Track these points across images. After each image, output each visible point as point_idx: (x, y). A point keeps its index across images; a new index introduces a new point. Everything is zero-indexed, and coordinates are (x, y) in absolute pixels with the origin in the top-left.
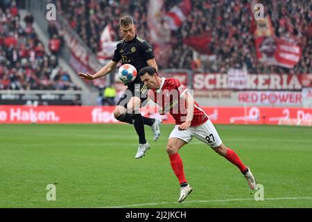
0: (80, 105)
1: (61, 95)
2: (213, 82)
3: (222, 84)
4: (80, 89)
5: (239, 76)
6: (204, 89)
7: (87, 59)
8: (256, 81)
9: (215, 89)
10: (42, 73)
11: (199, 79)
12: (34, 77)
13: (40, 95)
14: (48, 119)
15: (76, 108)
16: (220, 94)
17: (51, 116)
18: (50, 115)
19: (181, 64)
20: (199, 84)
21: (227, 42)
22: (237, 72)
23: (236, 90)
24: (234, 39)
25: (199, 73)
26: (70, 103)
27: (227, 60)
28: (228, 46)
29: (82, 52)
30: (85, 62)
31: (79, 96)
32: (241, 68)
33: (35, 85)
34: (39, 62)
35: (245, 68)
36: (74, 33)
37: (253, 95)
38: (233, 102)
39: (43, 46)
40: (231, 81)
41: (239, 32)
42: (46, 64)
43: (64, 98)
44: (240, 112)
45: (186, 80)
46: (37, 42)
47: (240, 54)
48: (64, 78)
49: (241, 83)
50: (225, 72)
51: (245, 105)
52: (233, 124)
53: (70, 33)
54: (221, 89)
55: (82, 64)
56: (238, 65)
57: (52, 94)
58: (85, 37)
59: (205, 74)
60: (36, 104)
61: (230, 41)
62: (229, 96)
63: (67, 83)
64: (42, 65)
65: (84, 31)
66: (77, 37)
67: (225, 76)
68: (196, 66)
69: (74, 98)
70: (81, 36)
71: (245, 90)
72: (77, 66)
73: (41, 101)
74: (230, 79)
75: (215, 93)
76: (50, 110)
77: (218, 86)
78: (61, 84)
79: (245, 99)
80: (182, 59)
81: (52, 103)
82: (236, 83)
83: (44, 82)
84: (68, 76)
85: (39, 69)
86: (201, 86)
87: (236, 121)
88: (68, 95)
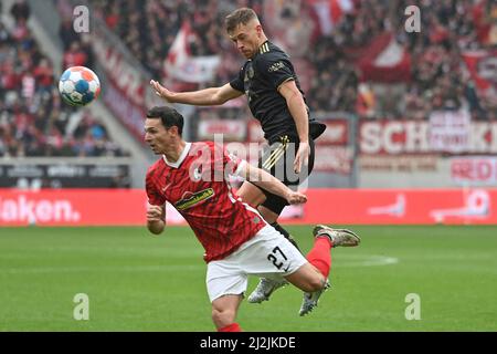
0: (128, 186)
1: (88, 168)
2: (399, 138)
3: (417, 142)
4: (128, 155)
5: (455, 127)
6: (382, 152)
7: (141, 91)
8: (488, 137)
9: (404, 153)
10: (50, 122)
11: (372, 132)
12: (32, 129)
13: (44, 168)
14: (58, 216)
15: (120, 194)
16: (414, 162)
17: (63, 212)
18: (61, 209)
19: (334, 102)
20: (371, 143)
21: (428, 57)
22: (449, 118)
23: (446, 154)
24: (440, 50)
25: (372, 120)
26: (109, 184)
27: (429, 94)
28: (431, 64)
29: (131, 77)
30: (138, 100)
31: (125, 169)
32: (456, 109)
33: (34, 146)
34: (42, 100)
35: (465, 112)
36: (115, 39)
37: (481, 164)
38: (441, 178)
39: (50, 65)
40: (437, 137)
41: (452, 35)
42: (57, 102)
43: (94, 173)
44: (456, 199)
45: (345, 134)
46: (37, 56)
47: (457, 81)
48: (94, 131)
49: (457, 139)
50: (426, 119)
51: (465, 183)
52: (440, 225)
53: (106, 39)
54: (417, 153)
55: (132, 103)
56: (450, 104)
57: (70, 166)
58: (136, 46)
59: (384, 122)
60: (36, 185)
61: (435, 55)
62: (431, 168)
63: (100, 143)
64: (49, 106)
65: (134, 34)
66: (120, 47)
67: (424, 127)
68: (365, 105)
69: (115, 173)
70: (129, 46)
71: (464, 154)
72: (122, 107)
73: (47, 181)
74: (436, 131)
75: (403, 161)
76: (61, 198)
77: (410, 146)
78: (88, 144)
79: (464, 173)
80: (337, 92)
81: (68, 183)
82: (447, 139)
83: (54, 141)
84: (103, 129)
85: (41, 113)
86: (375, 148)
87: (448, 218)
88: (104, 167)
